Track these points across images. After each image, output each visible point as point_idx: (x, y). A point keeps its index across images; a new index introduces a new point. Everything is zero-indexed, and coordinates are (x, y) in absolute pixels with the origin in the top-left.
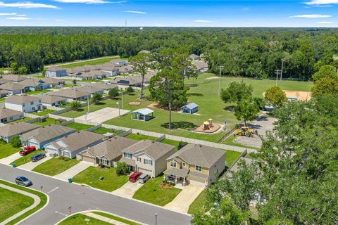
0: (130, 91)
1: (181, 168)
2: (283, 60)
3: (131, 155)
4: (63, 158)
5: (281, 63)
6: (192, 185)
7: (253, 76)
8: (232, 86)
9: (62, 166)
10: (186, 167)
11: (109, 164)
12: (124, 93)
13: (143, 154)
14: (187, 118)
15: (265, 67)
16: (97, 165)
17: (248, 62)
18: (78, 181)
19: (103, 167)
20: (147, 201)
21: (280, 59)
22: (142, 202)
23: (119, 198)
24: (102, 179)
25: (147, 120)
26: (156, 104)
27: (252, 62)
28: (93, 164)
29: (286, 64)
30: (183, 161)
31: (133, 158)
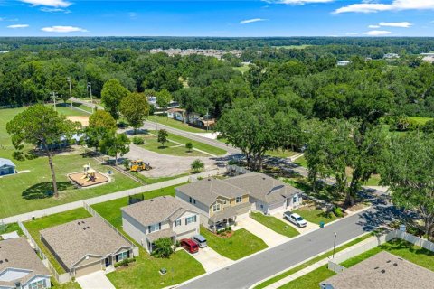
3: (160, 224)
10: (228, 204)
16: (110, 270)
30: (224, 199)
31: (163, 227)
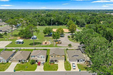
0: (6, 34)
1: (55, 57)
2: (52, 20)
3: (34, 56)
4: (3, 63)
5: (51, 21)
6: (59, 62)
7: (43, 25)
8: (46, 29)
9: (5, 66)
10: (57, 56)
11: (25, 61)
12: (4, 35)
13: (40, 55)
14: (36, 41)
15: (46, 22)
16: (20, 63)
17: (41, 21)
18: (17, 70)
19: (23, 63)
20: (50, 70)
21: (51, 19)
22: (48, 71)
23: (40, 72)
24: (27, 67)
25: (22, 44)
26: (20, 38)
27: (42, 21)
28: (18, 63)
29: (53, 21)
30: (56, 54)
31: (35, 57)
